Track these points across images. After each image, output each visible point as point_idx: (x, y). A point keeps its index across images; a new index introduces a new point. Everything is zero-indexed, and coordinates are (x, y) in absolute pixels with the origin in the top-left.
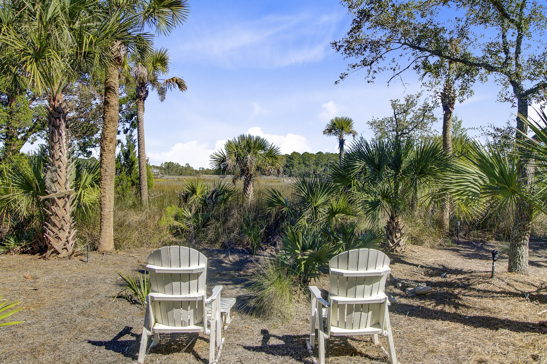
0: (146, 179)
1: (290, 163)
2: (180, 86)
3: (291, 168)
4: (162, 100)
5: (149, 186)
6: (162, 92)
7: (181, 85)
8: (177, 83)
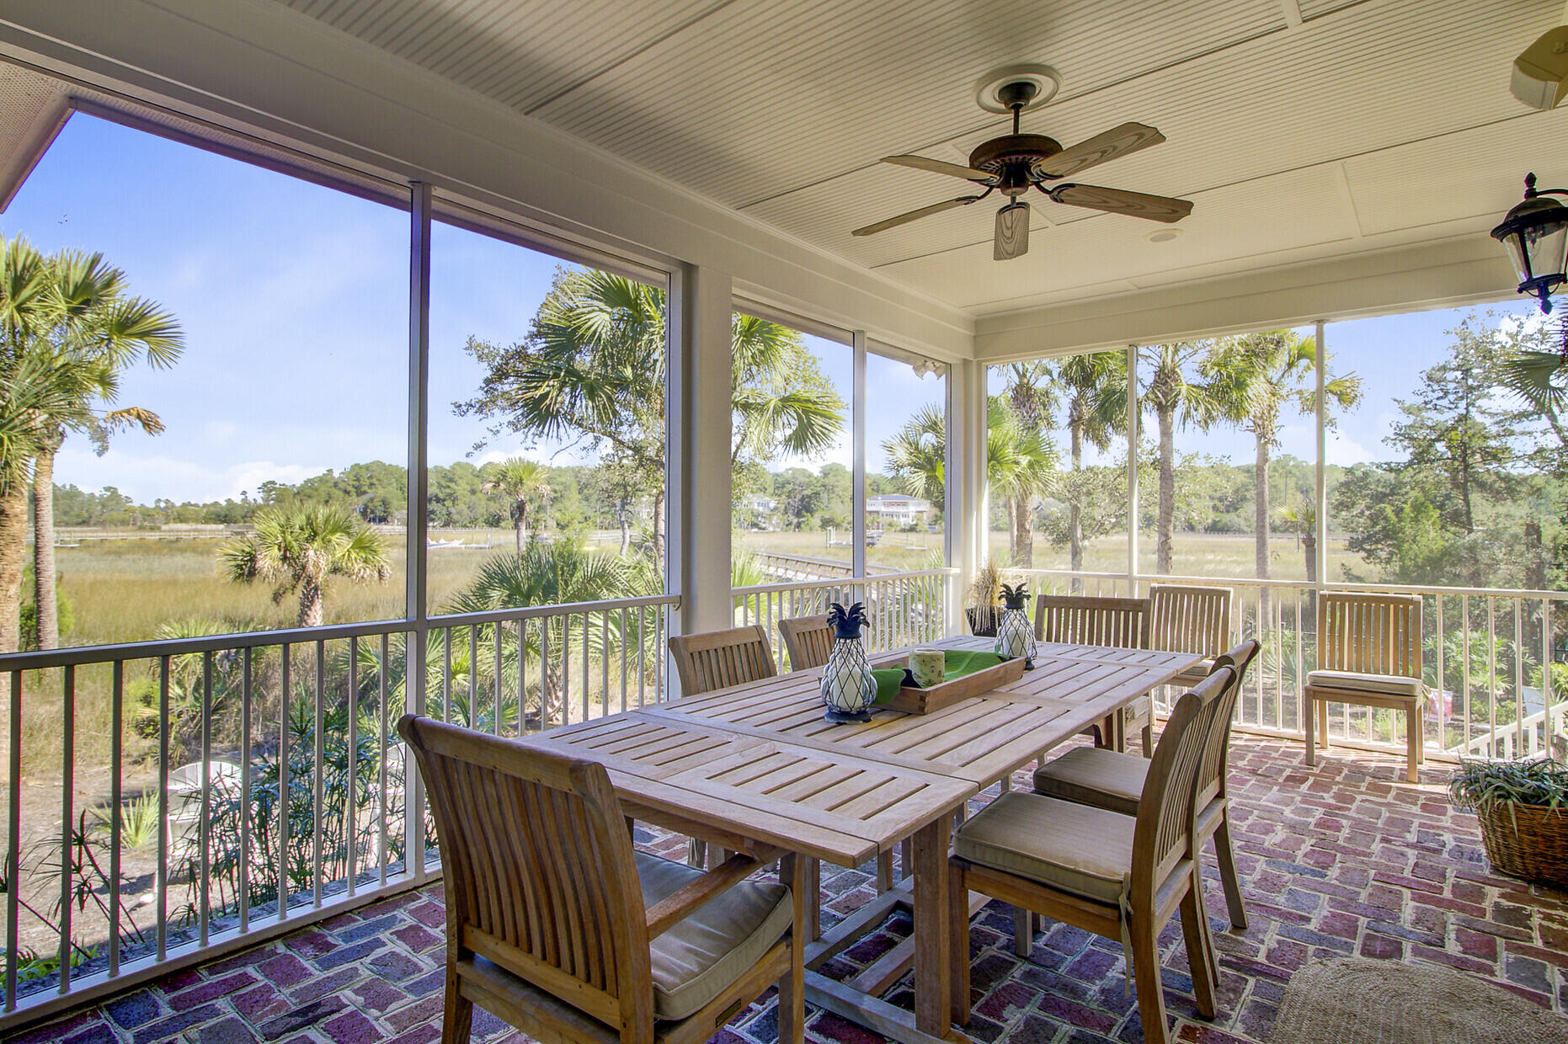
0: (55, 617)
1: (448, 491)
2: (146, 425)
3: (448, 503)
4: (100, 454)
5: (60, 631)
6: (101, 437)
7: (149, 423)
8: (139, 417)
